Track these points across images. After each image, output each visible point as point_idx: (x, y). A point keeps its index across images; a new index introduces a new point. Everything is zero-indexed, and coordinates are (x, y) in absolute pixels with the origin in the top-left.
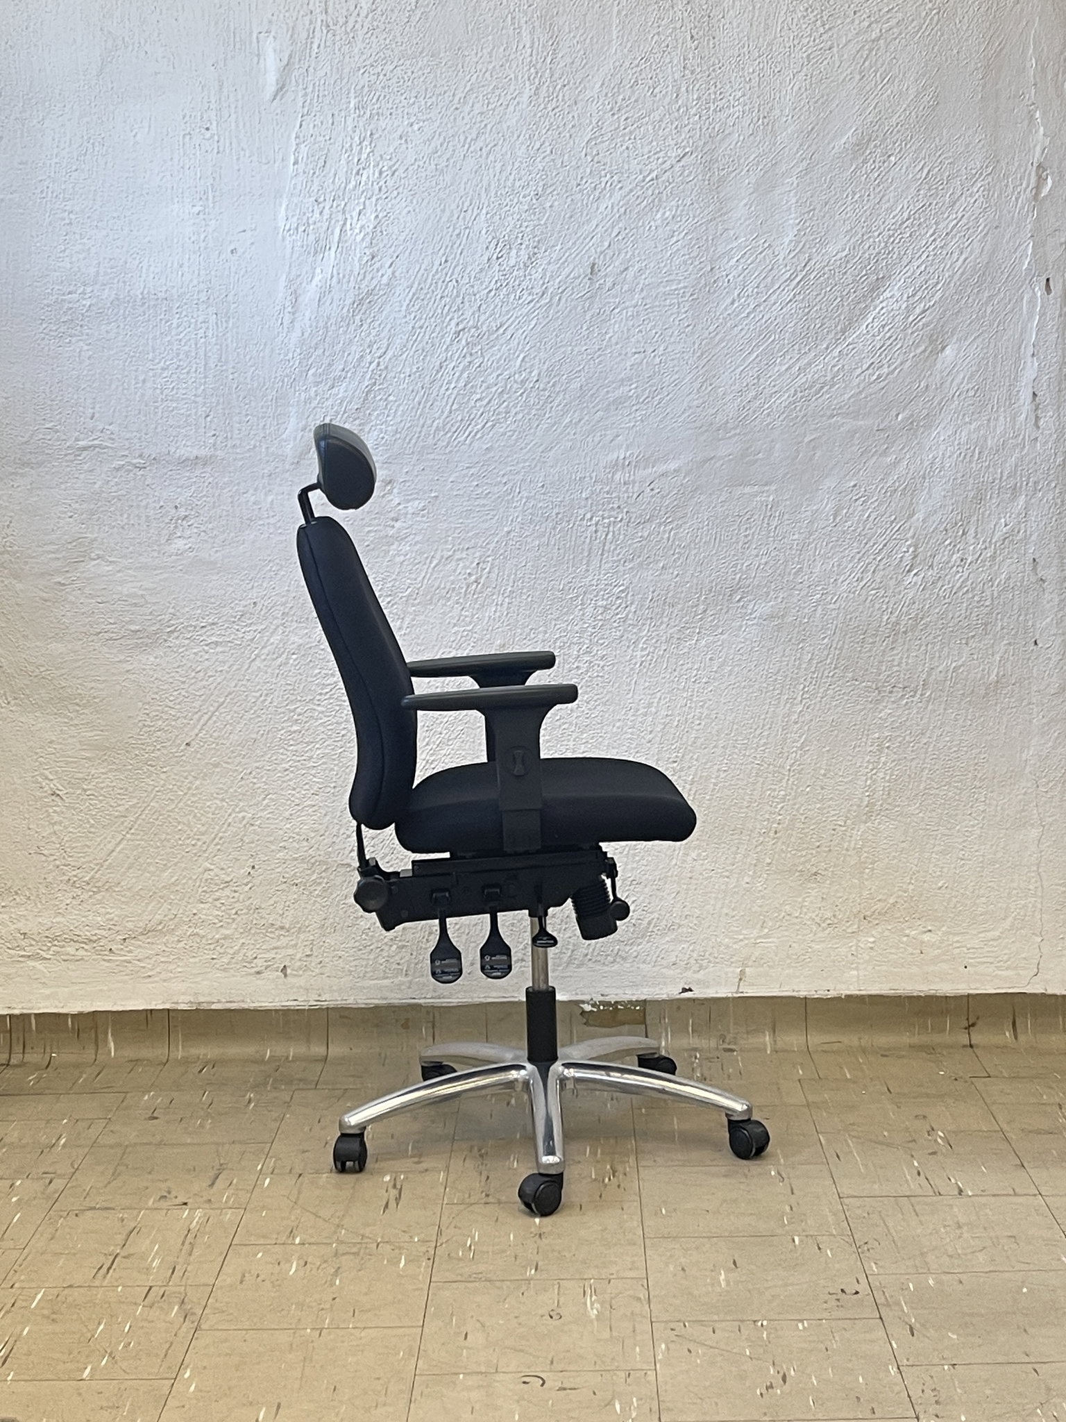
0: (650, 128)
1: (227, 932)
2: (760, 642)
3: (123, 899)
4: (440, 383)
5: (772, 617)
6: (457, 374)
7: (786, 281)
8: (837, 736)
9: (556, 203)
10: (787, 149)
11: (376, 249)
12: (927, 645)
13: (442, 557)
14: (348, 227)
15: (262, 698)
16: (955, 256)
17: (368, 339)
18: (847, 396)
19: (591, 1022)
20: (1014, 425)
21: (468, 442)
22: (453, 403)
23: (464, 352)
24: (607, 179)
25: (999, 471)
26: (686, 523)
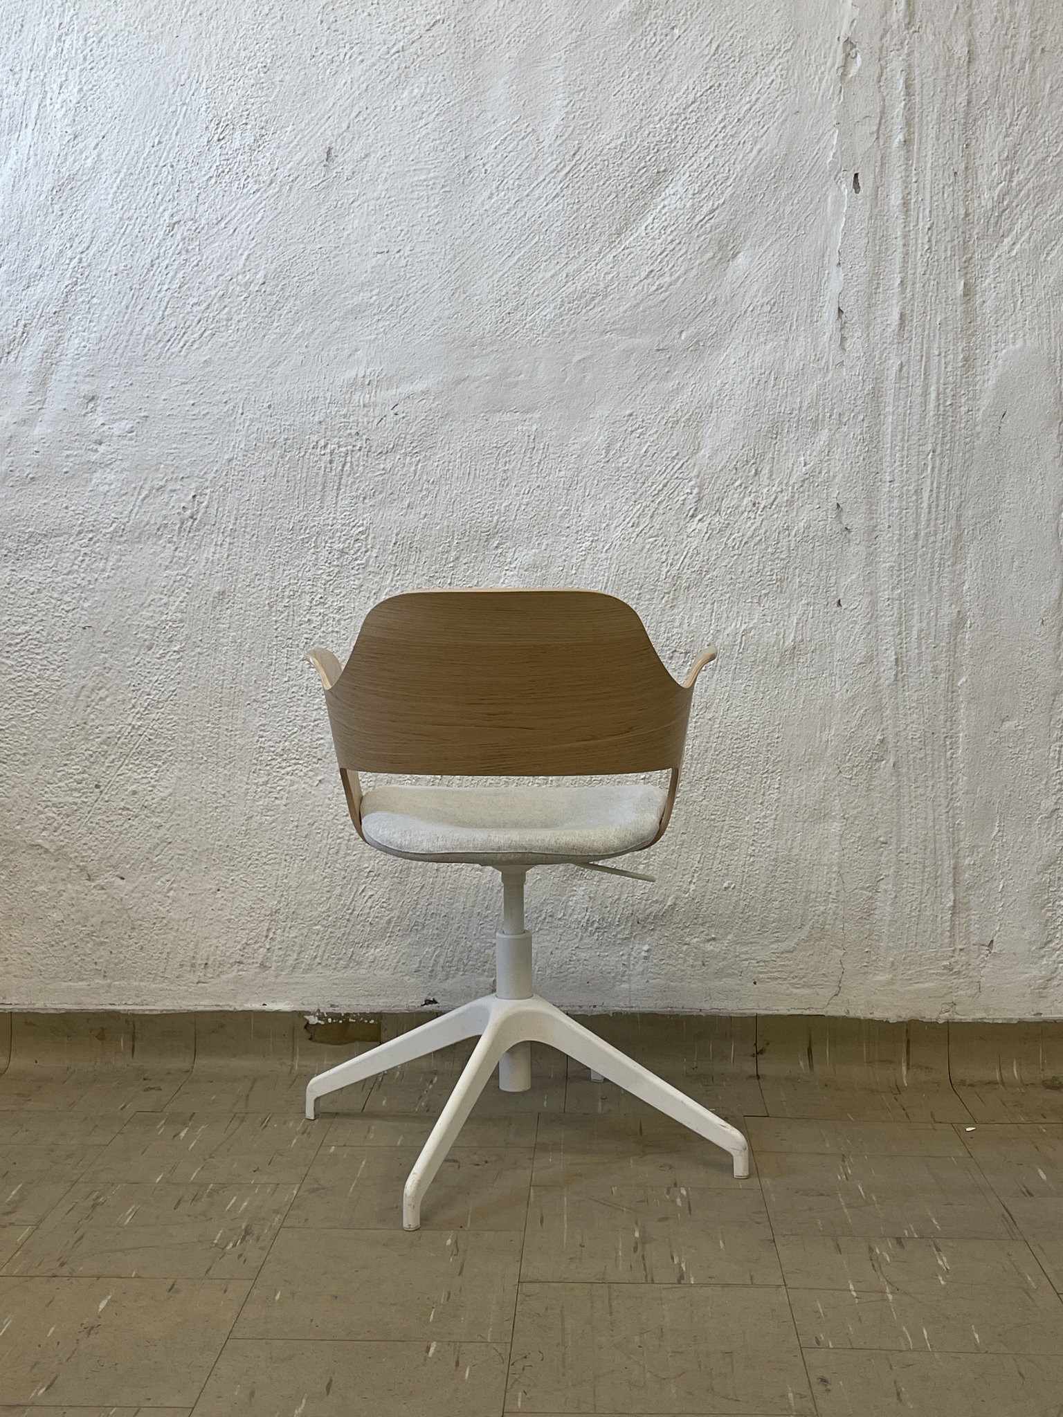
4: (153, 282)
6: (171, 274)
7: (552, 172)
9: (288, 77)
10: (553, 18)
11: (79, 128)
12: (713, 604)
13: (153, 487)
14: (48, 101)
16: (748, 146)
17: (69, 232)
18: (622, 309)
19: (315, 1037)
20: (816, 346)
21: (182, 353)
22: (166, 308)
23: (179, 247)
24: (346, 50)
25: (799, 400)
26: (435, 454)
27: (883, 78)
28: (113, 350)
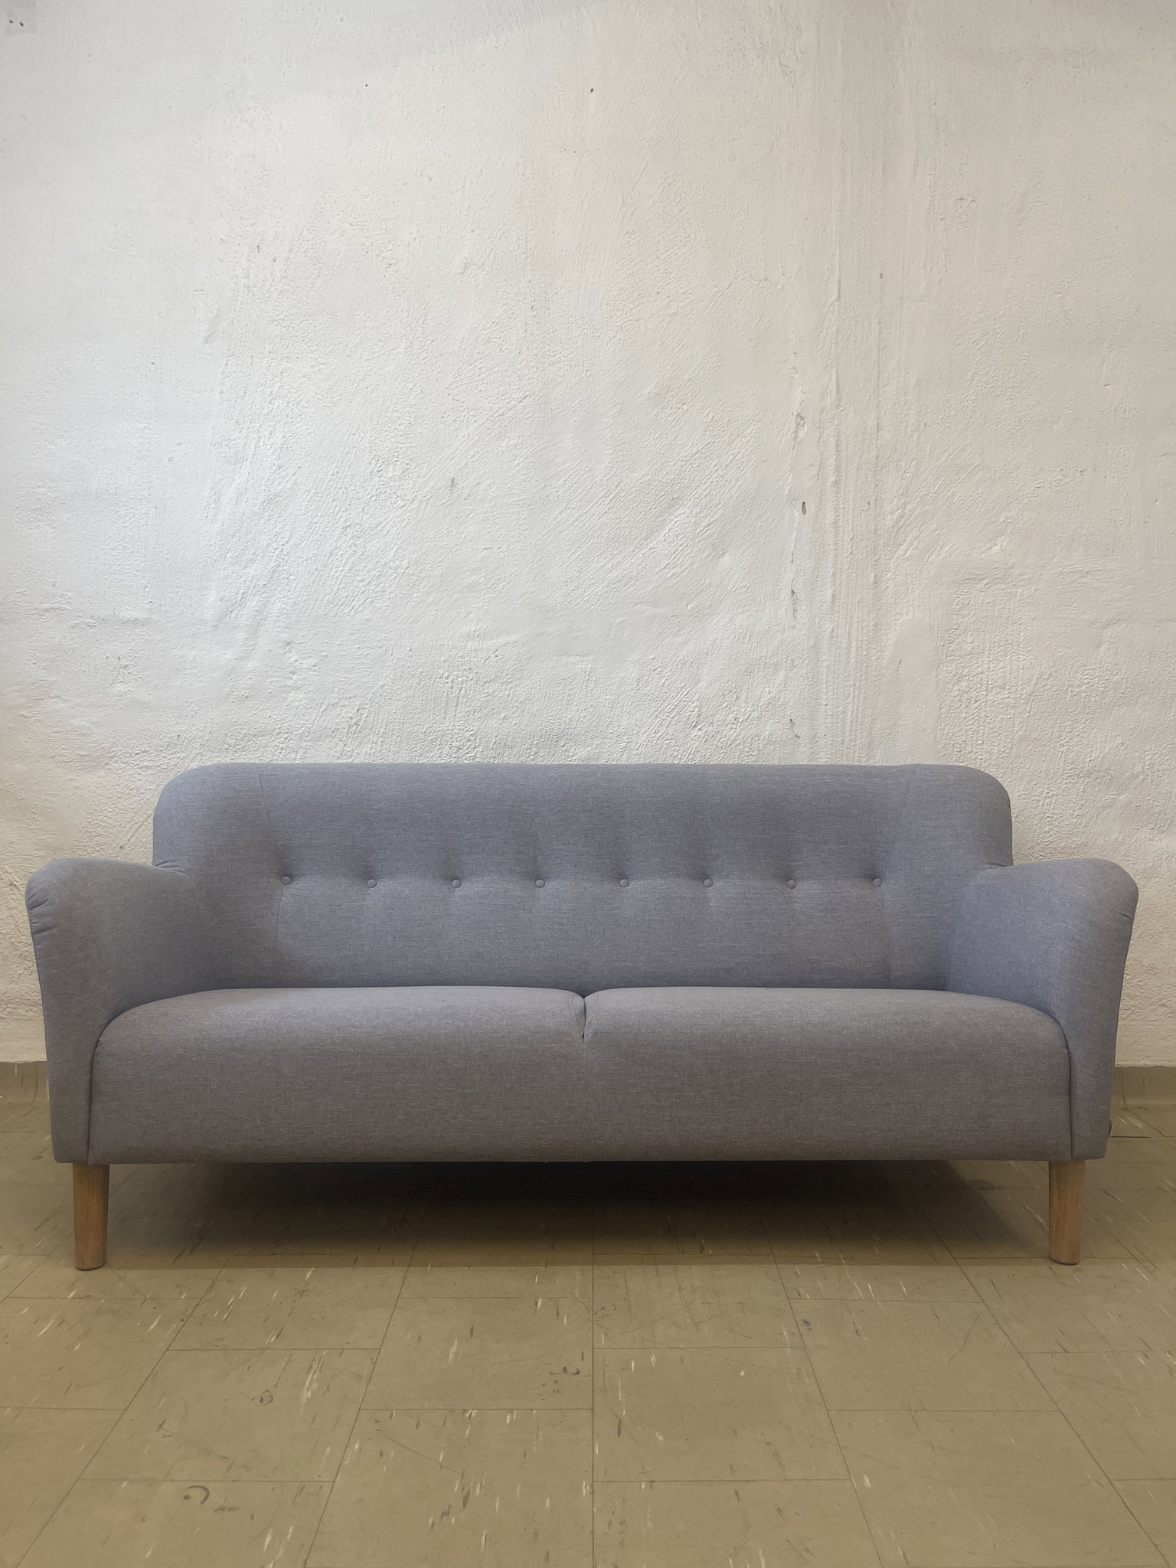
4: (331, 566)
6: (344, 560)
7: (602, 498)
9: (425, 431)
10: (604, 396)
11: (283, 461)
13: (330, 704)
14: (262, 443)
16: (733, 483)
17: (275, 531)
18: (649, 589)
20: (777, 615)
21: (352, 613)
22: (341, 583)
23: (351, 541)
24: (464, 414)
25: (765, 650)
26: (523, 683)
27: (822, 440)
28: (304, 611)
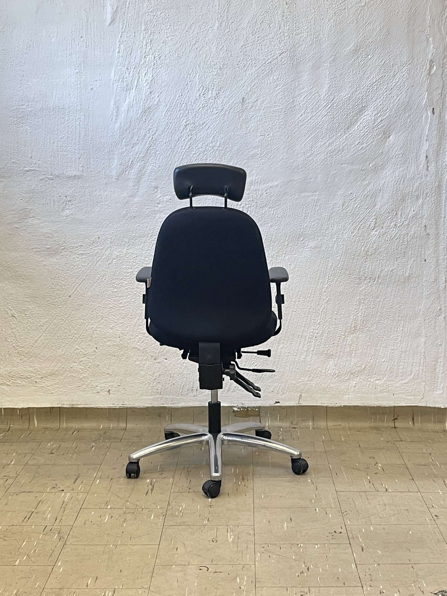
0: (268, 41)
1: (85, 375)
2: (311, 258)
3: (42, 361)
4: (178, 147)
5: (315, 248)
6: (186, 143)
7: (324, 107)
8: (342, 297)
9: (228, 72)
10: (325, 52)
11: (152, 89)
12: (380, 261)
14: (140, 80)
15: (102, 277)
16: (395, 98)
17: (148, 127)
18: (348, 156)
19: (237, 415)
20: (418, 169)
23: (189, 133)
24: (249, 62)
25: (412, 188)
26: (280, 207)
27: (443, 74)
